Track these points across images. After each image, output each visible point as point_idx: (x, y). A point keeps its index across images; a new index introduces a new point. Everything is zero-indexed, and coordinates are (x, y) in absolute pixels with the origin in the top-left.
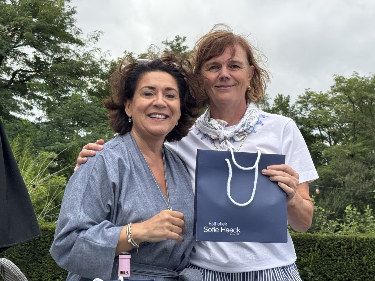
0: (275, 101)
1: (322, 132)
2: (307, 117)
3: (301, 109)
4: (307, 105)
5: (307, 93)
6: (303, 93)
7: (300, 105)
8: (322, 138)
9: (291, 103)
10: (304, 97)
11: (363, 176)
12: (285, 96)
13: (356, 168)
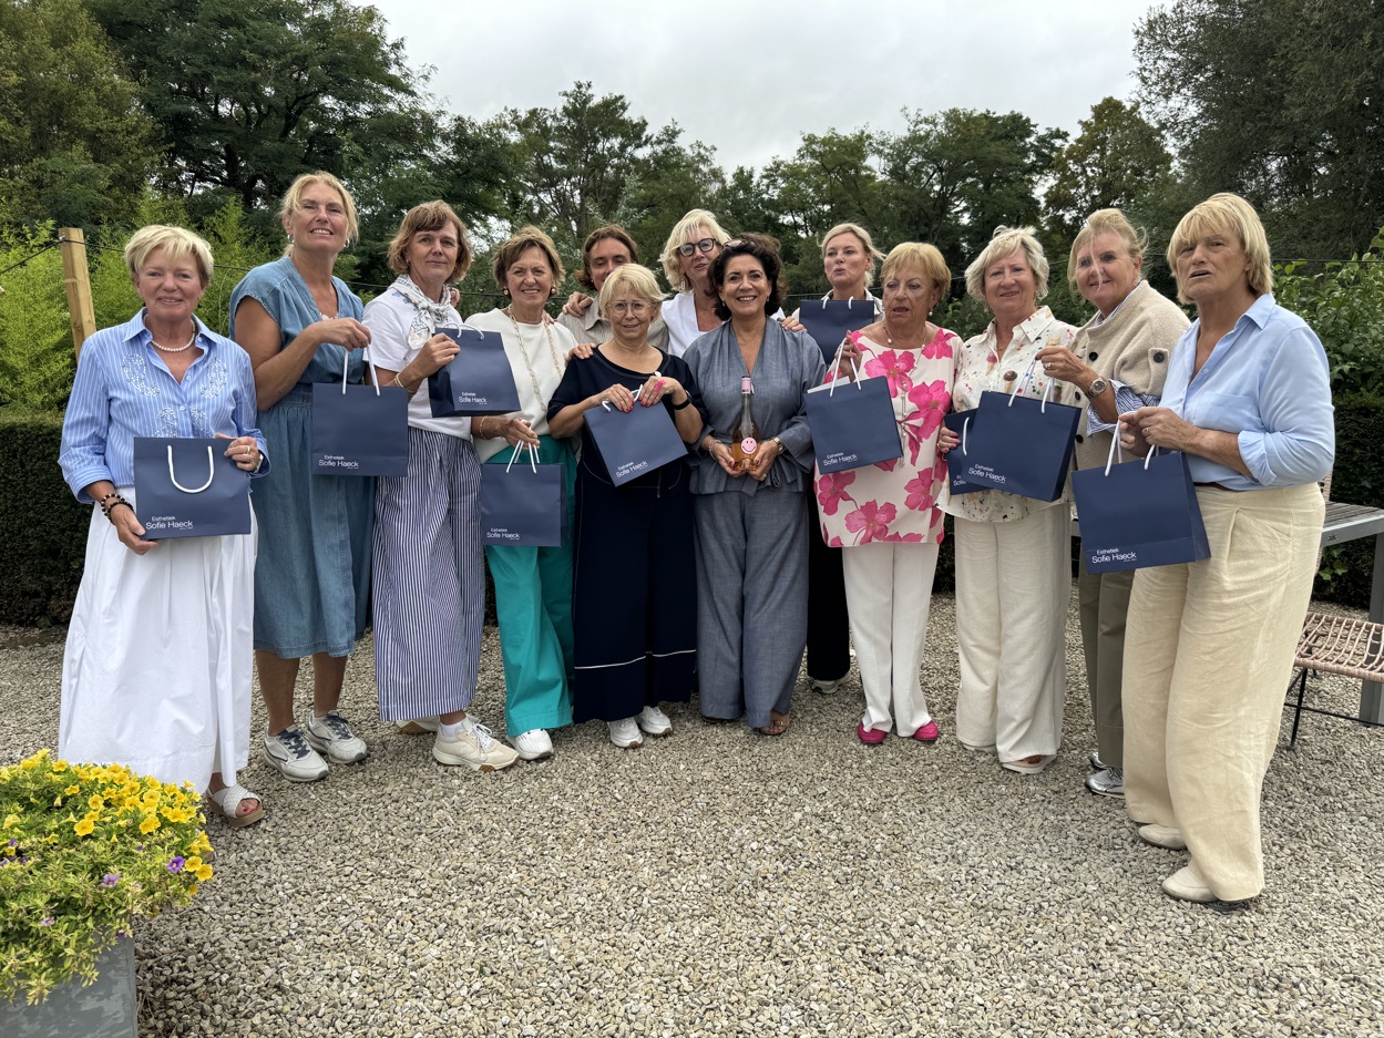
0: (734, 176)
1: (796, 218)
2: (776, 198)
3: (768, 186)
4: (775, 181)
5: (775, 163)
6: (770, 164)
7: (765, 181)
8: (796, 226)
9: (755, 180)
10: (771, 169)
12: (747, 168)
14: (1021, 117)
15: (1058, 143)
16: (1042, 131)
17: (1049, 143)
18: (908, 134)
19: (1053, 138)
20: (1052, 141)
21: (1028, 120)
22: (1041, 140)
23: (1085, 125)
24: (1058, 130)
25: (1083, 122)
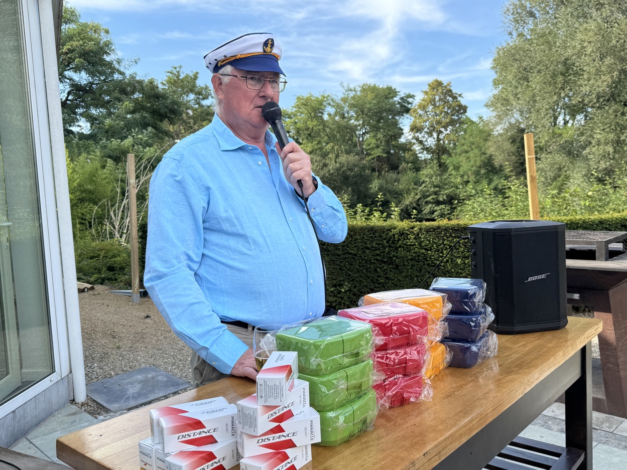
11: (321, 165)
13: (316, 160)
14: (391, 88)
15: (410, 100)
16: (403, 95)
17: (406, 100)
18: (343, 96)
19: (407, 98)
20: (408, 100)
21: (395, 89)
22: (402, 99)
23: (426, 93)
24: (409, 94)
25: (424, 91)
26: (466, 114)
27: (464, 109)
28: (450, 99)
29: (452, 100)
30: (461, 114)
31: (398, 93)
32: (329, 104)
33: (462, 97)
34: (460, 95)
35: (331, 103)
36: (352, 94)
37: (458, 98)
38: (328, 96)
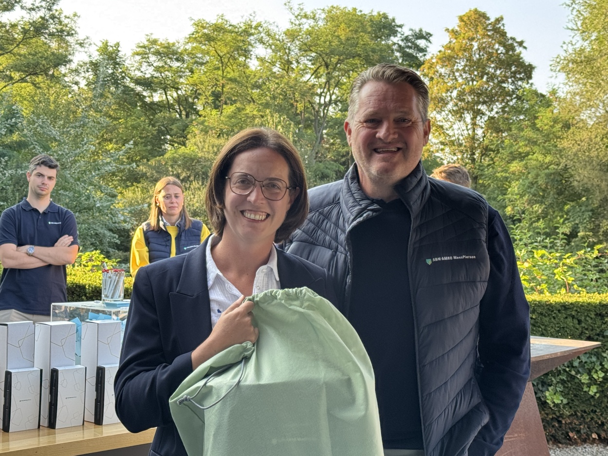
0: (99, 50)
2: (149, 76)
6: (142, 41)
14: (386, 17)
15: (422, 43)
17: (414, 43)
18: (289, 26)
19: (417, 39)
20: (418, 42)
21: (393, 20)
22: (406, 39)
23: (454, 33)
24: (421, 30)
25: (450, 29)
26: (530, 81)
27: (528, 71)
28: (501, 48)
29: (504, 51)
30: (521, 79)
31: (399, 29)
32: (261, 41)
33: (525, 48)
34: (521, 44)
35: (266, 38)
36: (307, 25)
37: (517, 48)
38: (259, 25)
